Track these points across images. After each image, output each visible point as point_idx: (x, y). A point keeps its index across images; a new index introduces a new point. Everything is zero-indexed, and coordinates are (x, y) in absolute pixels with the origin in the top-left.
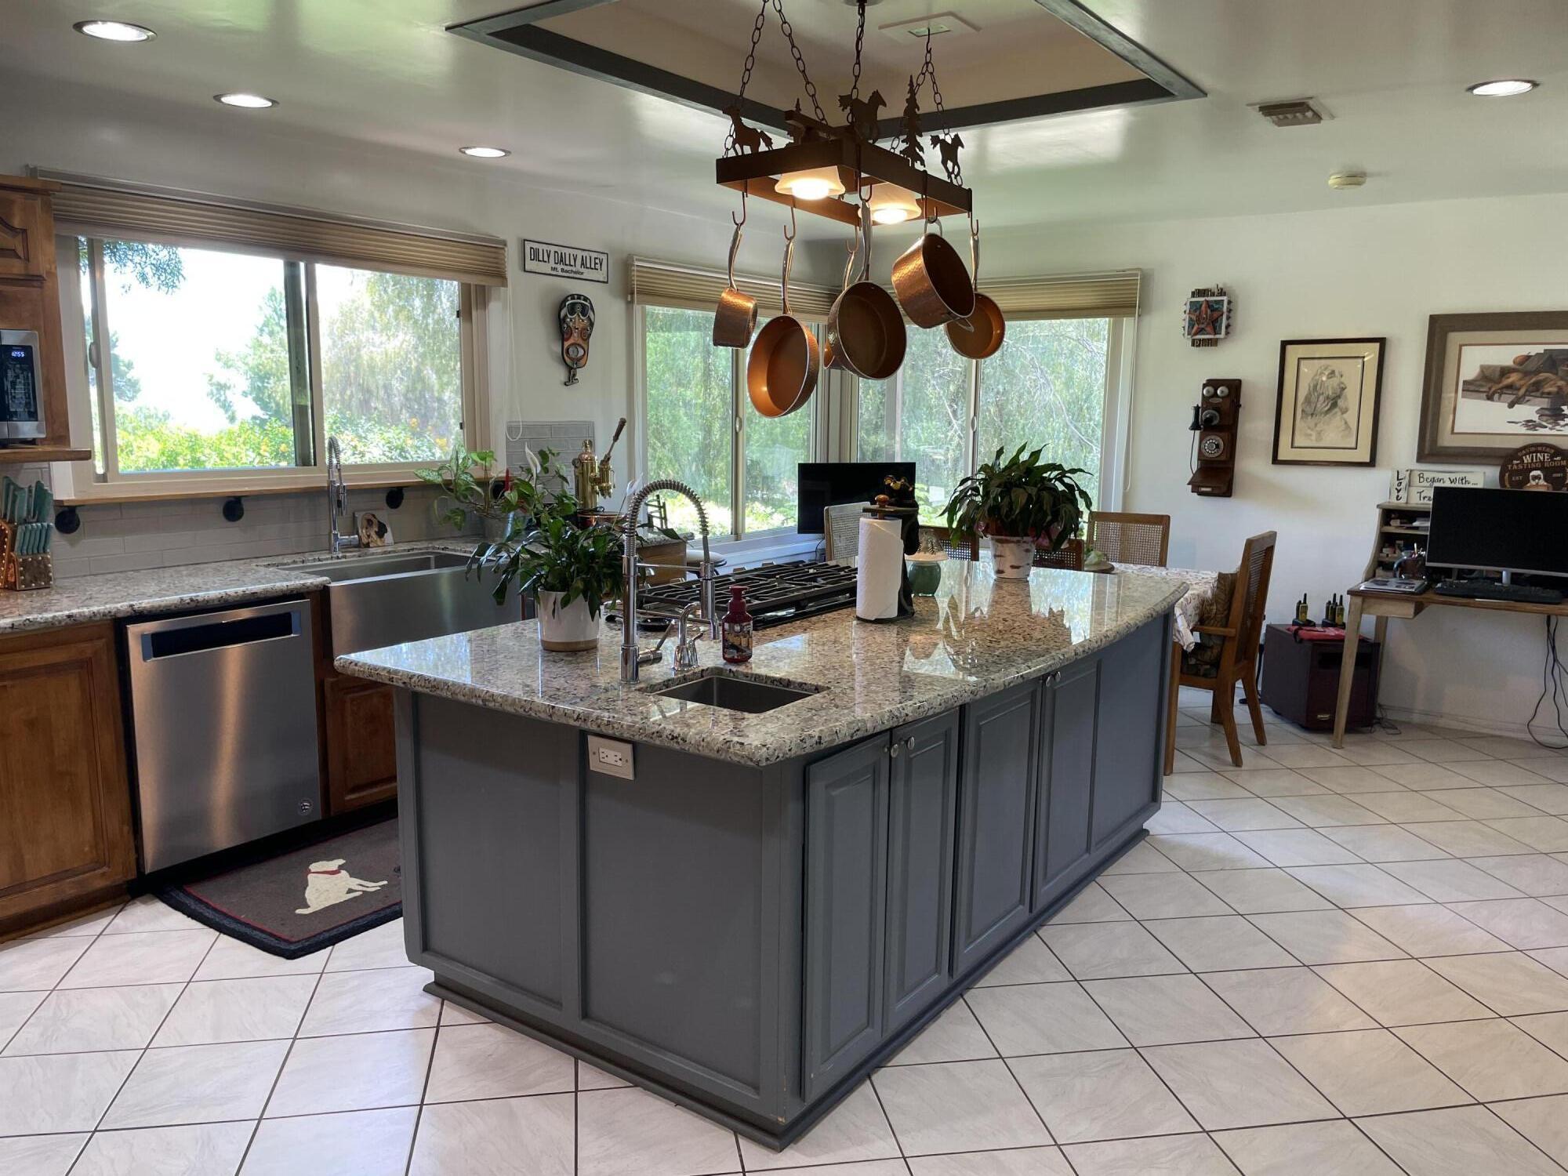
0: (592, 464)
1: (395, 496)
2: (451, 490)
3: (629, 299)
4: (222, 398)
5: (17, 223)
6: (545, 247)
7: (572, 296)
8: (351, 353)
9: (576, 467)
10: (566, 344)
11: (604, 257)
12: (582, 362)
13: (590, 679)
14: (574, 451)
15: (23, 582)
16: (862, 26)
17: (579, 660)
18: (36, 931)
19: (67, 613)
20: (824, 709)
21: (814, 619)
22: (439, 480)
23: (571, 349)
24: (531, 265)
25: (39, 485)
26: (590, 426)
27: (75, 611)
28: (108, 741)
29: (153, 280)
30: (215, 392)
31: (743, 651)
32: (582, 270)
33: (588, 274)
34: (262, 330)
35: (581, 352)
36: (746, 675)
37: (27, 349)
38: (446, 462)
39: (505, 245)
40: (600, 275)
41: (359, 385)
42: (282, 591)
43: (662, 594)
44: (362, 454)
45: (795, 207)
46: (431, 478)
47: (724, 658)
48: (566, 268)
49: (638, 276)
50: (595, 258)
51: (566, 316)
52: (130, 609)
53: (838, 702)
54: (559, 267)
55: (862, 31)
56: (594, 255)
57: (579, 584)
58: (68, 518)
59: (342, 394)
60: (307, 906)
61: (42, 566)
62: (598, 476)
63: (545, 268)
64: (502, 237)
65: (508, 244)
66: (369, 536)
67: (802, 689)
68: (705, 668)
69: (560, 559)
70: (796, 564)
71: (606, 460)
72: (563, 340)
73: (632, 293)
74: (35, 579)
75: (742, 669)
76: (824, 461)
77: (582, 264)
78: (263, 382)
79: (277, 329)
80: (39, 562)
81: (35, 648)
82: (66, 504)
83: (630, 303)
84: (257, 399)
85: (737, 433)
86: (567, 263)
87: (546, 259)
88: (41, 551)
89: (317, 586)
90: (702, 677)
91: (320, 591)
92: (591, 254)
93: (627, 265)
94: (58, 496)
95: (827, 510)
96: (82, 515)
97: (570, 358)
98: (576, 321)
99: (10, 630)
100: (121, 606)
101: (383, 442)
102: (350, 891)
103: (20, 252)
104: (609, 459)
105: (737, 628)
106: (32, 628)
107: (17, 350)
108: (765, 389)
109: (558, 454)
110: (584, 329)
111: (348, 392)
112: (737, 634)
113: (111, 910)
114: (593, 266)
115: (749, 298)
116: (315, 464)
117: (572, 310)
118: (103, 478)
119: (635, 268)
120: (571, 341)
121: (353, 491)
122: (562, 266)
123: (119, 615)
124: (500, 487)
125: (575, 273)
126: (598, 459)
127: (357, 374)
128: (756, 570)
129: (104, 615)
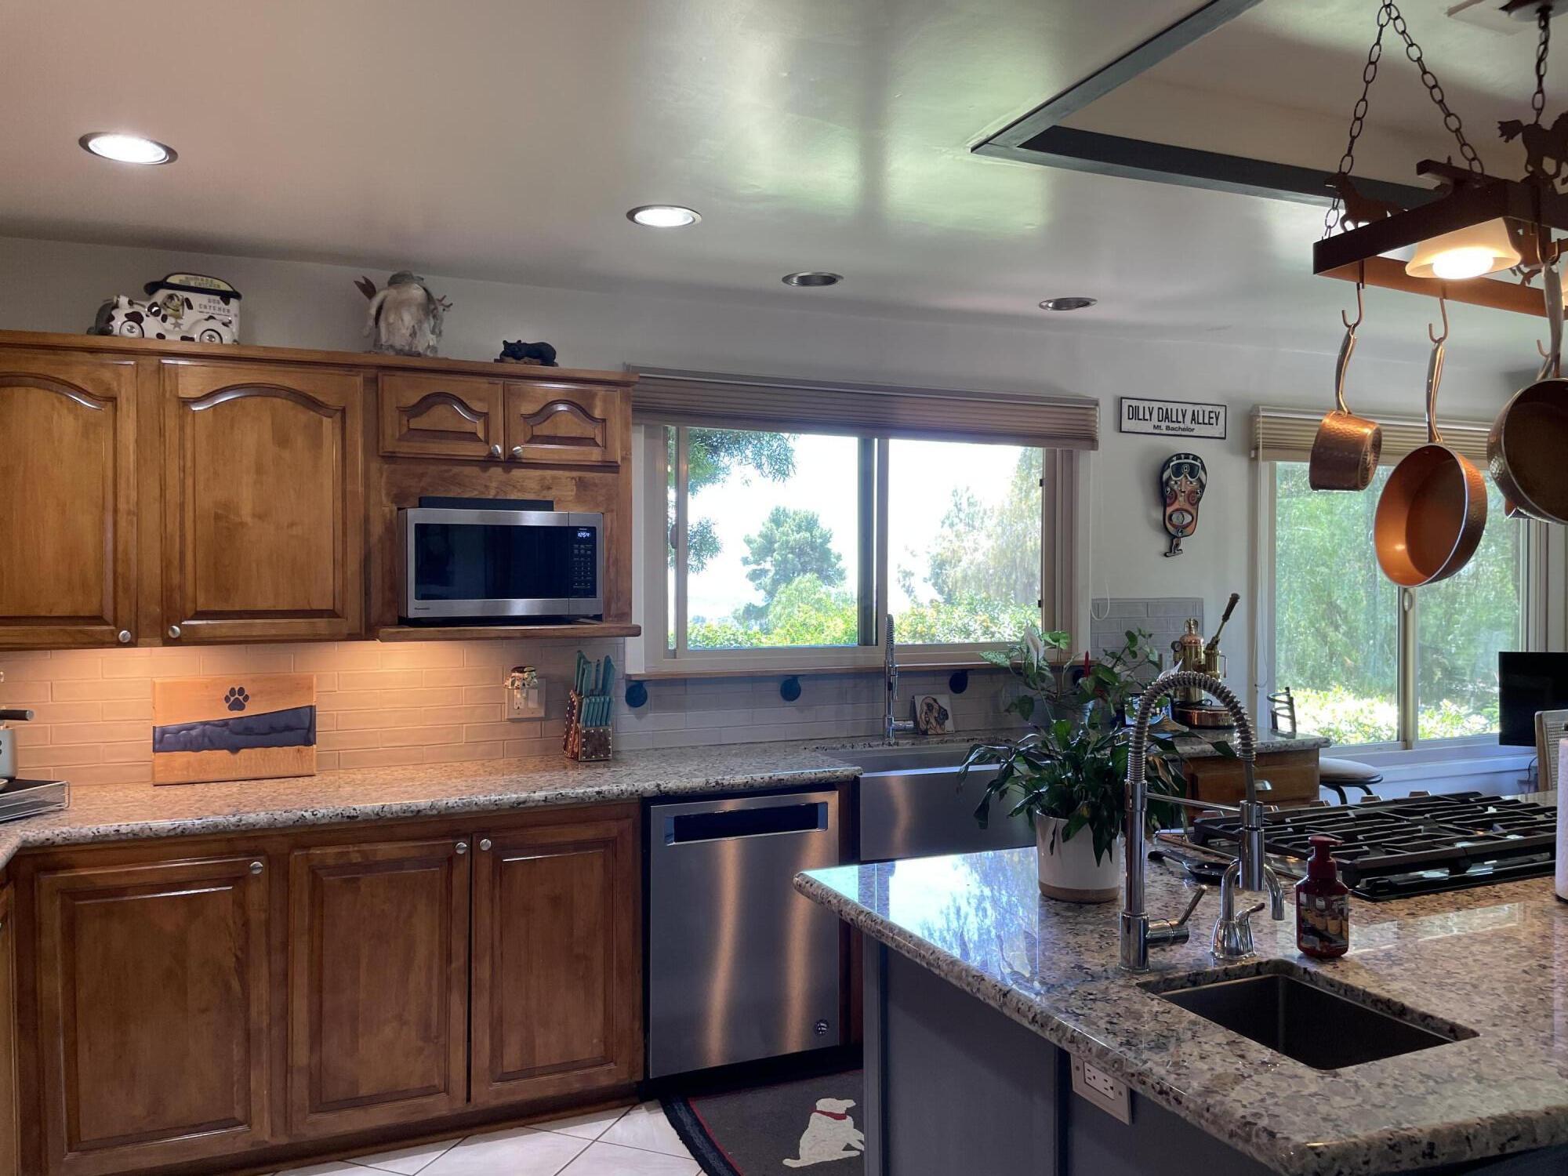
0: (1196, 648)
1: (958, 679)
2: (1021, 674)
3: (1253, 455)
4: (907, 585)
5: (597, 413)
6: (1147, 404)
7: (1179, 456)
8: (1018, 540)
9: (1175, 651)
10: (1169, 510)
11: (1222, 410)
12: (1189, 530)
13: (1079, 953)
14: (1177, 633)
15: (584, 753)
16: (1545, 43)
17: (1080, 919)
18: (544, 1121)
19: (597, 789)
20: (1454, 1080)
21: (1479, 890)
22: (1008, 663)
23: (1174, 516)
24: (1127, 425)
25: (608, 661)
26: (1198, 604)
27: (605, 788)
28: (625, 925)
29: (766, 468)
30: (901, 579)
31: (1330, 941)
32: (1193, 426)
33: (1199, 430)
34: (943, 523)
35: (1188, 518)
36: (1331, 983)
37: (592, 530)
38: (1017, 643)
39: (1097, 405)
40: (1217, 430)
41: (1024, 568)
42: (810, 779)
43: (1234, 828)
44: (993, 634)
45: (1445, 298)
46: (998, 662)
47: (1300, 947)
48: (1172, 425)
49: (1264, 428)
50: (1210, 412)
51: (1169, 478)
52: (656, 789)
53: (1484, 1068)
54: (1164, 425)
55: (1546, 49)
56: (1208, 409)
57: (1084, 810)
58: (637, 693)
59: (1008, 579)
60: (797, 1157)
61: (603, 739)
62: (1203, 662)
63: (1148, 427)
64: (1094, 396)
65: (1101, 403)
66: (928, 722)
67: (1427, 1026)
68: (1264, 960)
69: (1065, 774)
70: (1463, 798)
71: (1212, 646)
72: (1165, 506)
73: (1257, 449)
74: (595, 751)
75: (1325, 970)
76: (1540, 649)
77: (1193, 419)
78: (941, 569)
79: (956, 520)
80: (601, 735)
81: (566, 823)
82: (633, 679)
83: (1254, 460)
84: (935, 585)
85: (1405, 613)
86: (1174, 419)
87: (1147, 416)
88: (604, 723)
89: (847, 776)
90: (1258, 973)
91: (852, 782)
92: (1204, 407)
93: (1250, 418)
94: (630, 670)
95: (1540, 716)
96: (650, 690)
97: (1173, 525)
98: (1183, 484)
99: (543, 803)
100: (648, 786)
101: (1014, 622)
102: (848, 1148)
103: (599, 440)
104: (1217, 642)
105: (1321, 903)
106: (563, 802)
107: (583, 531)
108: (1401, 547)
109: (1150, 635)
110: (1192, 492)
111: (1014, 577)
112: (1321, 913)
113: (616, 1111)
114: (1206, 421)
115: (1366, 424)
116: (877, 645)
117: (1178, 470)
118: (674, 654)
119: (1261, 420)
120: (1176, 506)
121: (905, 673)
122: (1167, 423)
123: (646, 795)
124: (1078, 671)
125: (1183, 430)
126: (1203, 642)
127: (1022, 559)
128: (1396, 802)
129: (632, 794)
